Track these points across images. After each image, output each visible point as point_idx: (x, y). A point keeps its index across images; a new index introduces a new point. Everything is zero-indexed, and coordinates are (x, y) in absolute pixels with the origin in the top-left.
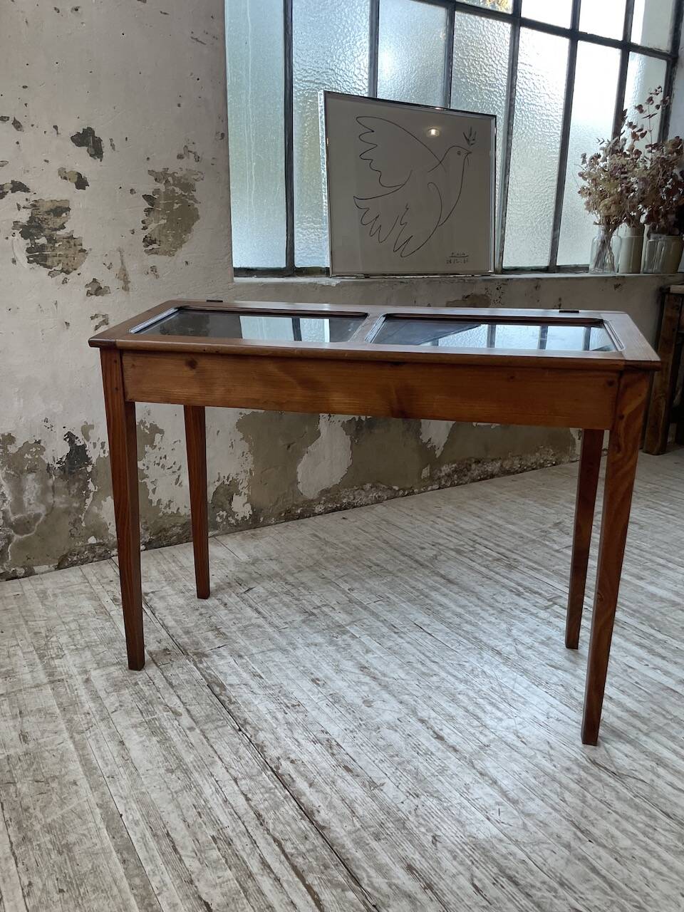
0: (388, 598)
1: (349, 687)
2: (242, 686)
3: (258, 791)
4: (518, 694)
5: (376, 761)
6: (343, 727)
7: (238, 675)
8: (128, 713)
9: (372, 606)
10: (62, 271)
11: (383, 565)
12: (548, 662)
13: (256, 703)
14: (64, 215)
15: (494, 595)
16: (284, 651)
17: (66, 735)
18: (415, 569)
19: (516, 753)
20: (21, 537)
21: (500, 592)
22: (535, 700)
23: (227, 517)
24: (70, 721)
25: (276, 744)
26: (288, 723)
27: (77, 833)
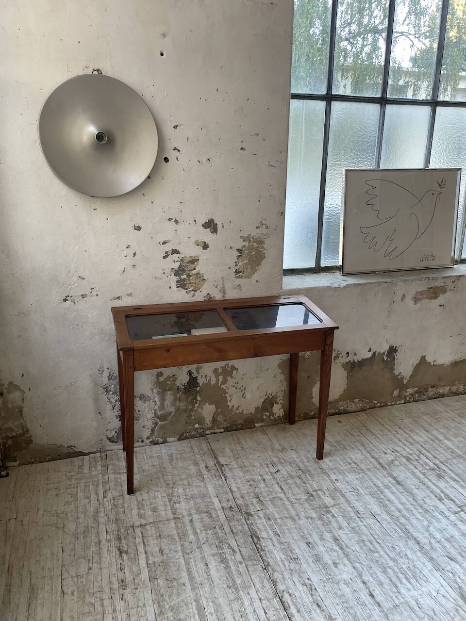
0: (358, 490)
1: (326, 551)
2: (269, 540)
3: (271, 609)
4: (423, 574)
5: (335, 604)
6: (319, 578)
7: (267, 532)
8: (210, 546)
9: (348, 495)
10: (192, 290)
11: (359, 464)
12: (447, 554)
13: (275, 553)
14: (196, 263)
15: (425, 497)
16: (293, 519)
17: (180, 554)
18: (378, 470)
19: (413, 614)
20: (161, 423)
21: (429, 496)
22: (433, 580)
23: (270, 416)
24: (182, 545)
25: (283, 582)
26: (290, 570)
27: (184, 614)
